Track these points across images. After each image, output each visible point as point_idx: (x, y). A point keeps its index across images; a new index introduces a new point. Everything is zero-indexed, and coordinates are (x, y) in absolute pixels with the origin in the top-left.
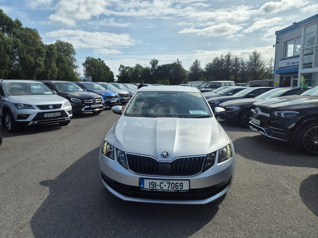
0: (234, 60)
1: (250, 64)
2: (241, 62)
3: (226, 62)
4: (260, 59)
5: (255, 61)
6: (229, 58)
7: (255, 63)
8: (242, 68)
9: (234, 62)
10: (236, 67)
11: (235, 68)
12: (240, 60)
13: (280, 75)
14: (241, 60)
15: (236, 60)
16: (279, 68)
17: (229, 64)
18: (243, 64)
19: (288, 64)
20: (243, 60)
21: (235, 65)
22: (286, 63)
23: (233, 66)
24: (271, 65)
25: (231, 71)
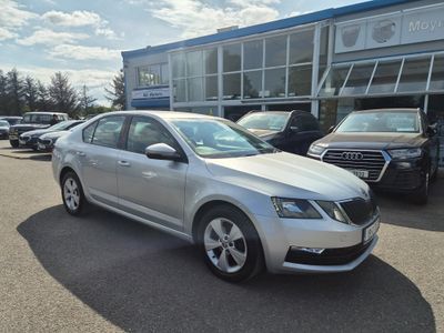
0: (25, 82)
1: (53, 91)
2: (37, 86)
3: (9, 82)
4: (68, 84)
5: (61, 87)
6: (15, 77)
7: (61, 89)
8: (40, 95)
9: (25, 84)
10: (30, 93)
11: (29, 95)
12: (34, 83)
14: (37, 82)
15: (29, 81)
16: (133, 100)
17: (17, 88)
18: (42, 89)
19: (145, 95)
20: (41, 83)
21: (27, 90)
22: (143, 94)
23: (24, 91)
25: (23, 98)
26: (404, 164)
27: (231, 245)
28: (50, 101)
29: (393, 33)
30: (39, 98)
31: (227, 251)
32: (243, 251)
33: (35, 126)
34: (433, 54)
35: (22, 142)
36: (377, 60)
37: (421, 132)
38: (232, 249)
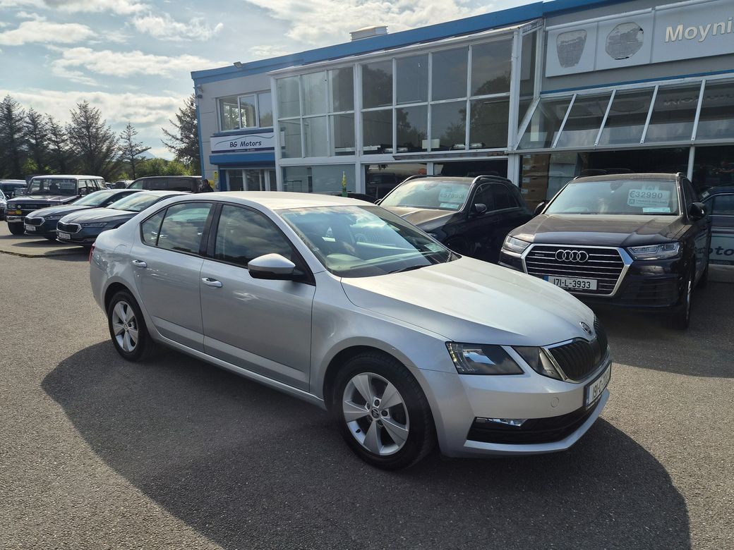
0: (27, 119)
1: (75, 134)
2: (48, 127)
4: (100, 122)
5: (88, 127)
6: (9, 111)
7: (89, 132)
8: (54, 141)
9: (27, 123)
10: (36, 139)
11: (33, 141)
12: (43, 121)
13: (219, 167)
14: (47, 120)
15: (34, 119)
16: (213, 152)
17: (14, 129)
18: (55, 131)
19: (232, 145)
20: (54, 121)
21: (31, 132)
22: (229, 143)
23: (25, 135)
24: (129, 140)
25: (25, 147)
26: (652, 267)
27: (385, 414)
28: (71, 152)
29: (640, 44)
30: (52, 146)
31: (379, 422)
32: (403, 423)
33: (49, 199)
34: (703, 80)
35: (29, 227)
36: (614, 89)
37: (681, 213)
38: (386, 420)
